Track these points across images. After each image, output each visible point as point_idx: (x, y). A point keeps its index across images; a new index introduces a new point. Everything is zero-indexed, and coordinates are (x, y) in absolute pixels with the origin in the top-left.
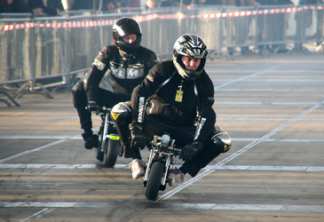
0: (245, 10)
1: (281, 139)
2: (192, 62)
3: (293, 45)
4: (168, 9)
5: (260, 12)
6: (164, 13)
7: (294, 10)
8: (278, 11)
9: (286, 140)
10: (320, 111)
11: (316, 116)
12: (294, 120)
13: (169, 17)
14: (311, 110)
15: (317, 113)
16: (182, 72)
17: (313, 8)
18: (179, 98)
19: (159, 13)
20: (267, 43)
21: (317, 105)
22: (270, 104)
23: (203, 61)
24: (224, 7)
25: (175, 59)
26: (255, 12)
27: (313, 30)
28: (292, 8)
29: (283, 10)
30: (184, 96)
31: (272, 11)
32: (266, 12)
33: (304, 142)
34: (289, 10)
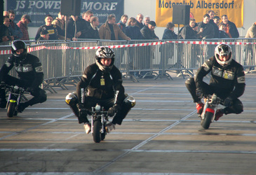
0: (119, 44)
1: (148, 150)
2: (106, 62)
3: (158, 72)
4: (54, 42)
5: (131, 45)
6: (51, 45)
7: (159, 43)
8: (145, 44)
9: (152, 151)
10: (179, 126)
11: (177, 130)
12: (159, 134)
13: (55, 48)
14: (172, 126)
15: (177, 129)
16: (101, 68)
17: (174, 42)
18: (103, 83)
19: (46, 45)
20: (137, 70)
21: (178, 121)
22: (139, 121)
23: (113, 60)
24: (101, 40)
25: (97, 61)
26: (127, 46)
27: (174, 60)
28: (157, 42)
29: (150, 44)
30: (105, 81)
31: (141, 45)
32: (136, 45)
33: (167, 153)
34: (154, 44)
